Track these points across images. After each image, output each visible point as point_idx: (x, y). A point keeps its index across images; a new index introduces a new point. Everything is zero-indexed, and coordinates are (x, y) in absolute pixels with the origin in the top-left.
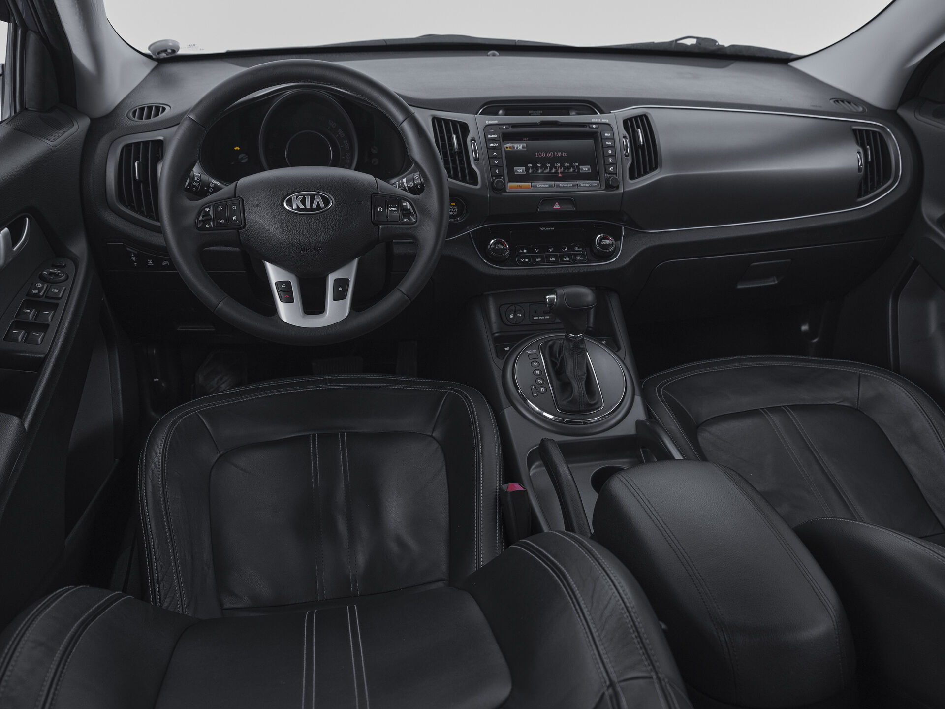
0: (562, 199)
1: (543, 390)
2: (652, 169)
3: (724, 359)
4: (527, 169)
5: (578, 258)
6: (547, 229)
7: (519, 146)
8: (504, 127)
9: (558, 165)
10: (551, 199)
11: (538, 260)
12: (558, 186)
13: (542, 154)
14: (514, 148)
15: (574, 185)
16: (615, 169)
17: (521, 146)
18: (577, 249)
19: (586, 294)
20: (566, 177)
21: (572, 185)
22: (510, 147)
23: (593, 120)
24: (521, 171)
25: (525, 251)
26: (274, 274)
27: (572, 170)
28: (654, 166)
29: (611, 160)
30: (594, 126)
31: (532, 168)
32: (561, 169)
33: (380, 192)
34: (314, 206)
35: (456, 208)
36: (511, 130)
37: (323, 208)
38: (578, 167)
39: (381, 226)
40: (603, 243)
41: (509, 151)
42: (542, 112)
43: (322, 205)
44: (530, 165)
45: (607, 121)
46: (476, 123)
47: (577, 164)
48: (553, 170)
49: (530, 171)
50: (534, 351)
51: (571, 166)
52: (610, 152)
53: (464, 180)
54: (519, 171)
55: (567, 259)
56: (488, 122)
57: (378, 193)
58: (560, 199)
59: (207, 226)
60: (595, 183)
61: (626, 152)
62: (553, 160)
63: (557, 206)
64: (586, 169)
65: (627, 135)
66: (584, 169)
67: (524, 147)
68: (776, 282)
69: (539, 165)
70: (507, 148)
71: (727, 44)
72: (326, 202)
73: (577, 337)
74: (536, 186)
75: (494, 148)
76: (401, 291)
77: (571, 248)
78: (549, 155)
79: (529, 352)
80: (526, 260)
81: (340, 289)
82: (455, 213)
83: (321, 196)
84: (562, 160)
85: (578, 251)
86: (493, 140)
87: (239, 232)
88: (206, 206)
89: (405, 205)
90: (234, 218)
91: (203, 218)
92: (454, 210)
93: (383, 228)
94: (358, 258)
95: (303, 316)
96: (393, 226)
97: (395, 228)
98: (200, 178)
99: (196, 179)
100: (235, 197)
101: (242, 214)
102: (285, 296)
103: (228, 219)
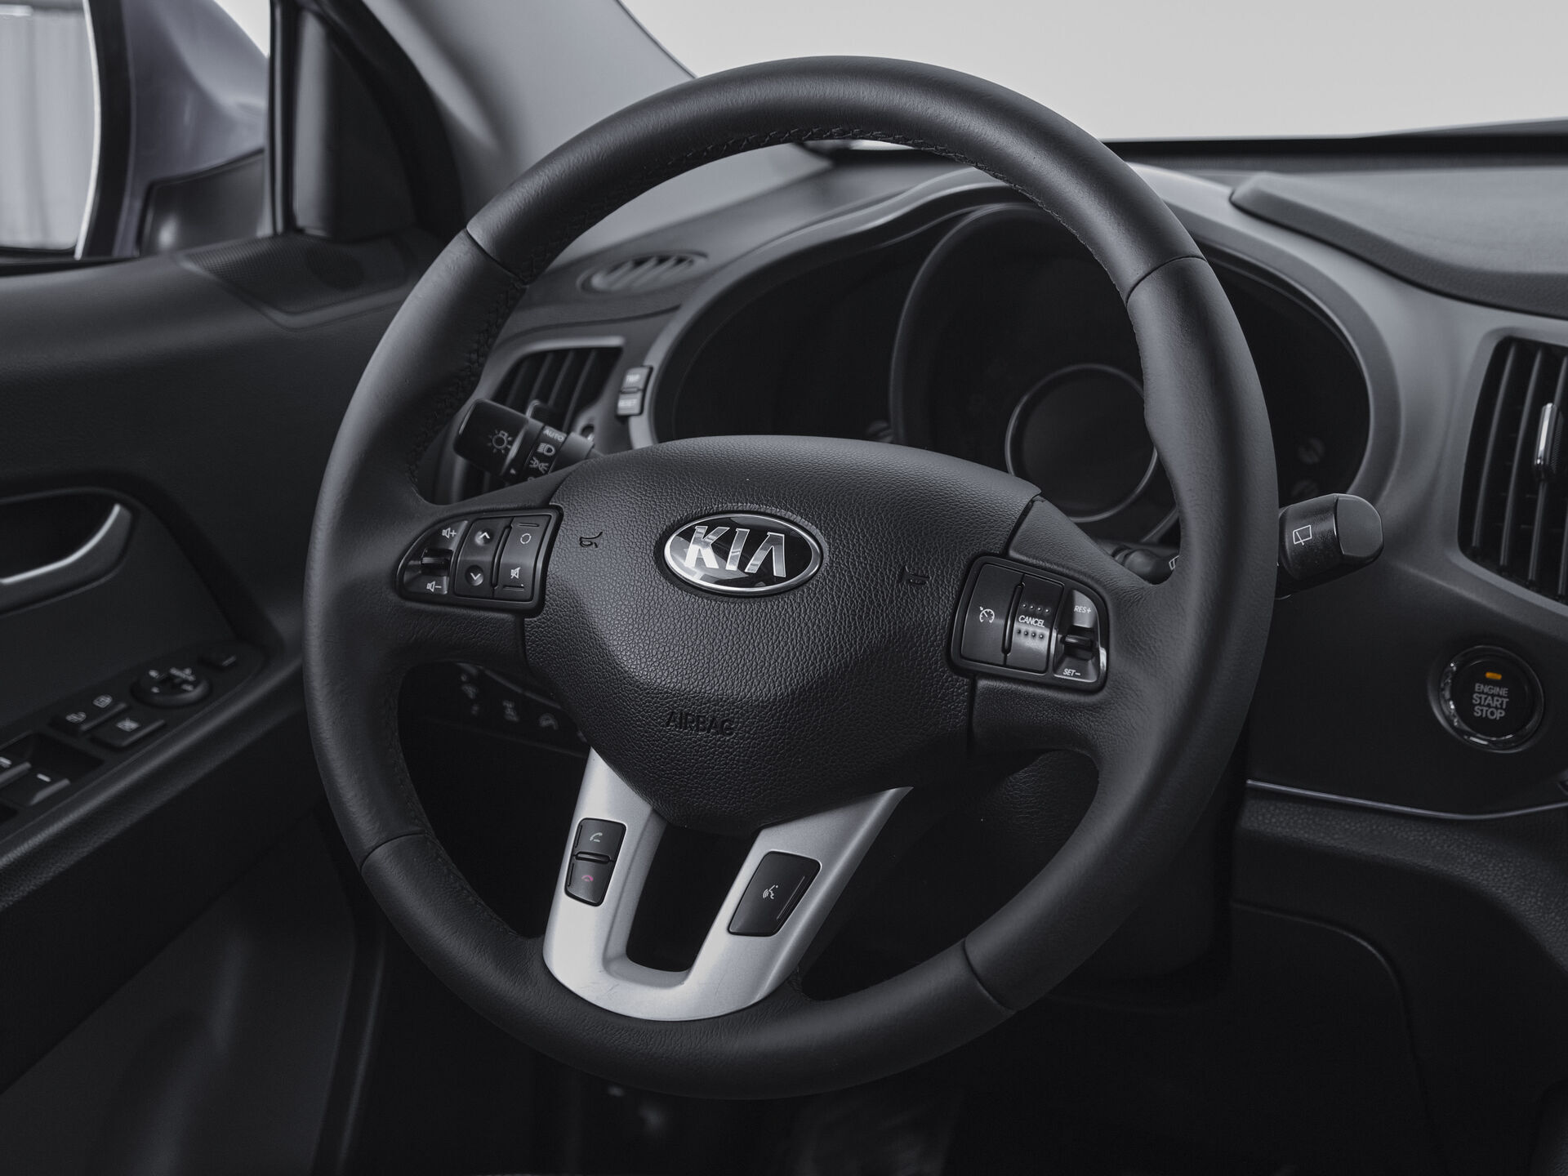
26: (604, 794)
33: (1012, 554)
34: (753, 566)
35: (1504, 691)
37: (780, 580)
39: (983, 683)
43: (779, 570)
57: (1004, 554)
59: (429, 586)
72: (798, 554)
76: (967, 959)
81: (765, 894)
82: (1499, 714)
83: (787, 532)
87: (522, 623)
88: (451, 521)
89: (1084, 612)
90: (515, 573)
91: (426, 560)
92: (1491, 701)
93: (990, 690)
94: (892, 791)
95: (607, 962)
96: (1022, 688)
97: (1029, 697)
98: (559, 446)
99: (543, 448)
100: (545, 505)
101: (540, 565)
102: (586, 875)
103: (495, 573)
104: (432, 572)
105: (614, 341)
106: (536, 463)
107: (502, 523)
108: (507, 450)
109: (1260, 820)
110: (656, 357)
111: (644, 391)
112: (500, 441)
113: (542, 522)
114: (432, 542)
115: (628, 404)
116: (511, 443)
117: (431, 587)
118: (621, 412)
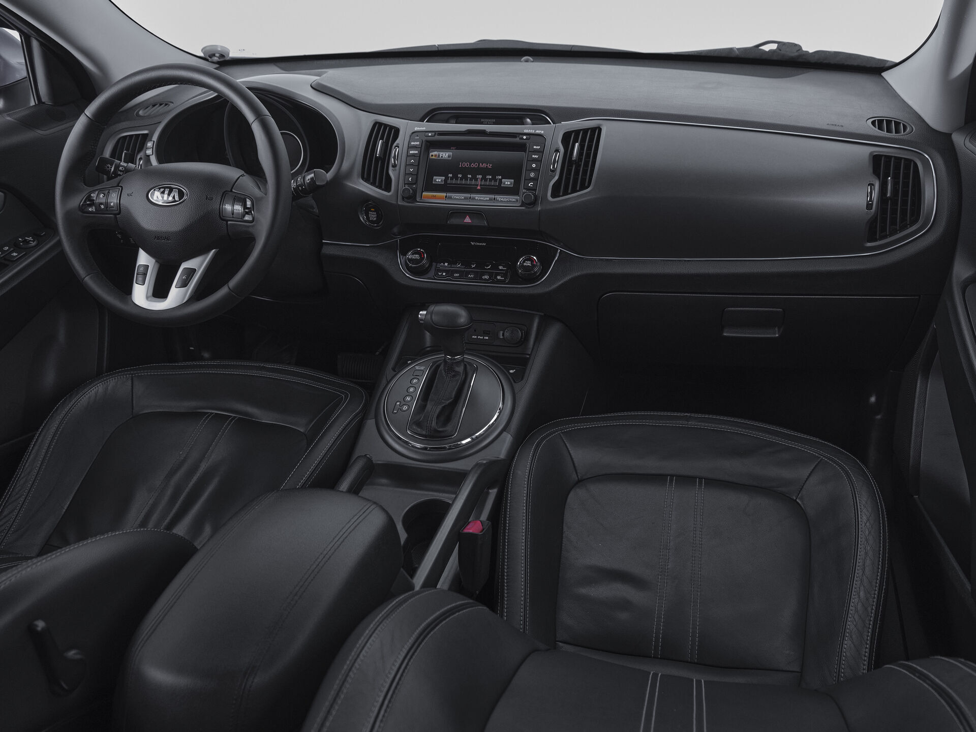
0: (475, 213)
1: (405, 408)
2: (583, 187)
3: (675, 414)
4: (447, 178)
5: (499, 278)
6: (478, 244)
7: (445, 155)
8: (430, 134)
9: (480, 177)
10: (463, 212)
11: (456, 275)
12: (474, 199)
13: (466, 165)
14: (439, 156)
15: (490, 199)
16: (535, 185)
17: (447, 154)
18: (501, 268)
19: (462, 315)
20: (485, 190)
21: (488, 199)
22: (436, 155)
23: (526, 131)
24: (440, 180)
25: (446, 264)
26: (143, 258)
27: (493, 183)
28: (586, 184)
29: (532, 175)
30: (525, 137)
31: (452, 178)
32: (481, 180)
33: (233, 190)
34: (171, 198)
35: (375, 213)
36: (437, 138)
38: (500, 180)
39: (229, 222)
40: (525, 264)
41: (434, 159)
42: (494, 120)
43: (177, 198)
44: (450, 175)
45: (543, 132)
46: (406, 127)
47: (500, 177)
48: (473, 182)
49: (449, 181)
50: (422, 368)
51: (494, 179)
52: (534, 166)
53: (380, 187)
54: (437, 180)
55: (487, 277)
56: (416, 129)
57: (231, 191)
58: (470, 213)
60: (513, 198)
61: (553, 167)
62: (475, 172)
63: (468, 220)
64: (509, 183)
65: (562, 149)
66: (506, 183)
67: (449, 156)
68: (777, 335)
69: (460, 176)
70: (432, 156)
71: (811, 50)
72: (181, 194)
73: (455, 359)
74: (450, 198)
75: (413, 155)
76: (229, 287)
77: (495, 267)
78: (473, 165)
79: (417, 368)
80: (444, 274)
81: (184, 278)
82: (375, 219)
83: (178, 189)
84: (484, 172)
85: (502, 270)
86: (414, 147)
87: (116, 218)
88: (93, 191)
89: (249, 203)
90: (112, 204)
91: (88, 203)
92: (373, 216)
93: (231, 224)
94: (214, 250)
95: (147, 298)
96: (237, 223)
97: (240, 225)
98: (125, 167)
99: (121, 168)
100: (118, 186)
101: (118, 202)
102: (140, 278)
103: (107, 205)
104: (90, 205)
105: (146, 132)
106: (119, 173)
107: (107, 191)
108: (111, 170)
109: (326, 250)
110: (155, 138)
111: (153, 148)
112: (108, 167)
113: (118, 190)
114: (89, 198)
115: (149, 152)
116: (111, 168)
117: (90, 209)
118: (147, 154)
